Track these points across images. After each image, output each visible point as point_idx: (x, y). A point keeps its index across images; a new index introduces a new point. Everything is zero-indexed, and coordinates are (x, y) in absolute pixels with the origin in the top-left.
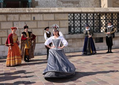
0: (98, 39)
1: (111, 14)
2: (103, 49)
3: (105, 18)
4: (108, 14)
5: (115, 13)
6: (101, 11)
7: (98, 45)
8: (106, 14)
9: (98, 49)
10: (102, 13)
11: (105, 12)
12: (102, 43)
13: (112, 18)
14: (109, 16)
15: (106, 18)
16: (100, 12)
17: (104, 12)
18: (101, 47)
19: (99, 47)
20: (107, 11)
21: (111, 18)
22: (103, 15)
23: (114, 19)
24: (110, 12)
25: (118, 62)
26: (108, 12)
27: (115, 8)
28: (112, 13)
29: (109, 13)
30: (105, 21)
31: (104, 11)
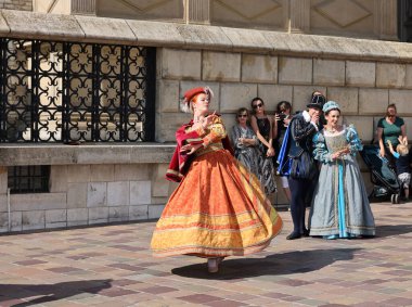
0: (25, 173)
1: (89, 49)
2: (48, 226)
3: (59, 68)
4: (75, 49)
5: (113, 44)
6: (44, 30)
7: (25, 207)
8: (65, 45)
9: (25, 228)
10: (49, 41)
11: (63, 36)
12: (43, 196)
13: (97, 66)
14: (83, 59)
15: (67, 65)
16: (38, 34)
17: (57, 35)
18: (39, 214)
19: (29, 214)
20: (74, 33)
21: (89, 69)
22: (53, 50)
23: (106, 77)
24: (85, 37)
25: (125, 288)
26: (78, 37)
27: (113, 20)
28: (97, 46)
29: (83, 42)
30: (60, 80)
31: (59, 32)
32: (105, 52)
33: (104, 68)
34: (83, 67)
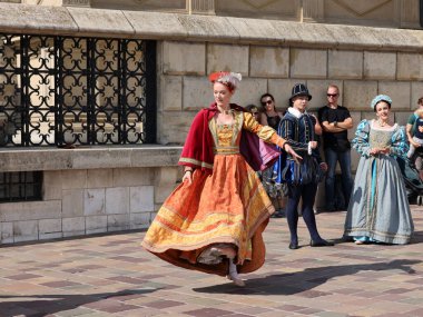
0: (16, 179)
1: (83, 43)
2: (42, 237)
3: (51, 64)
4: (68, 44)
5: (109, 38)
6: (34, 24)
7: (16, 216)
8: (56, 39)
9: (17, 239)
10: (40, 36)
11: (54, 29)
12: (35, 204)
13: (91, 62)
14: (77, 54)
15: (59, 62)
16: (27, 28)
17: (47, 29)
18: (32, 224)
19: (21, 224)
20: (66, 26)
21: (83, 65)
22: (44, 45)
23: (102, 73)
24: (79, 31)
25: (126, 303)
26: (70, 30)
27: (108, 11)
28: (91, 40)
29: (76, 36)
30: (52, 78)
31: (50, 25)
32: (100, 46)
33: (100, 65)
34: (76, 63)
